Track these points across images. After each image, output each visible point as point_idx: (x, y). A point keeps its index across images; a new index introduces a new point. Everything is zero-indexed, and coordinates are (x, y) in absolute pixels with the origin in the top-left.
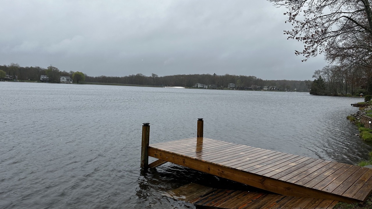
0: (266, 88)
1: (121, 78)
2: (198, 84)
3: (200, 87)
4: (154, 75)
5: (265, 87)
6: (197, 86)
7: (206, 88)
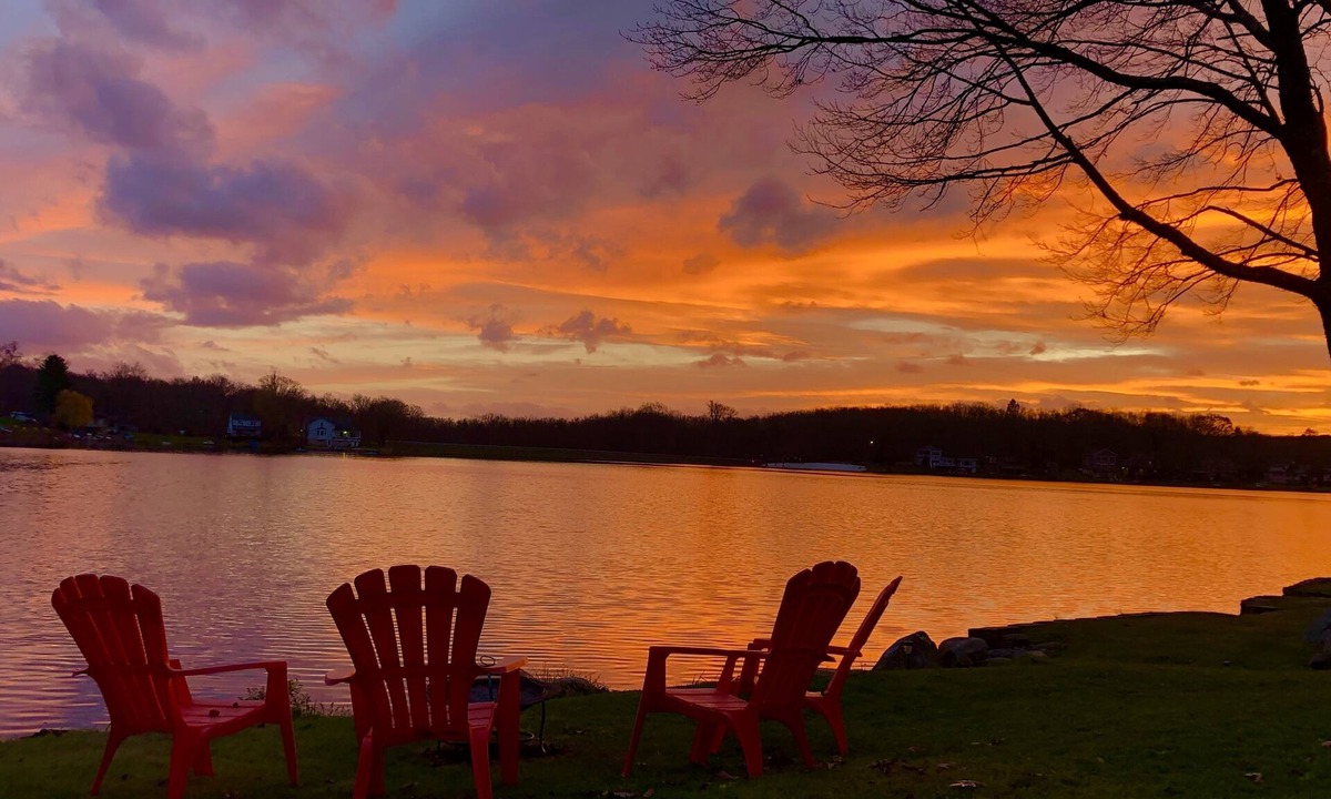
0: (1281, 473)
1: (572, 424)
2: (928, 452)
3: (941, 464)
4: (716, 408)
5: (1273, 469)
6: (926, 461)
7: (969, 470)
